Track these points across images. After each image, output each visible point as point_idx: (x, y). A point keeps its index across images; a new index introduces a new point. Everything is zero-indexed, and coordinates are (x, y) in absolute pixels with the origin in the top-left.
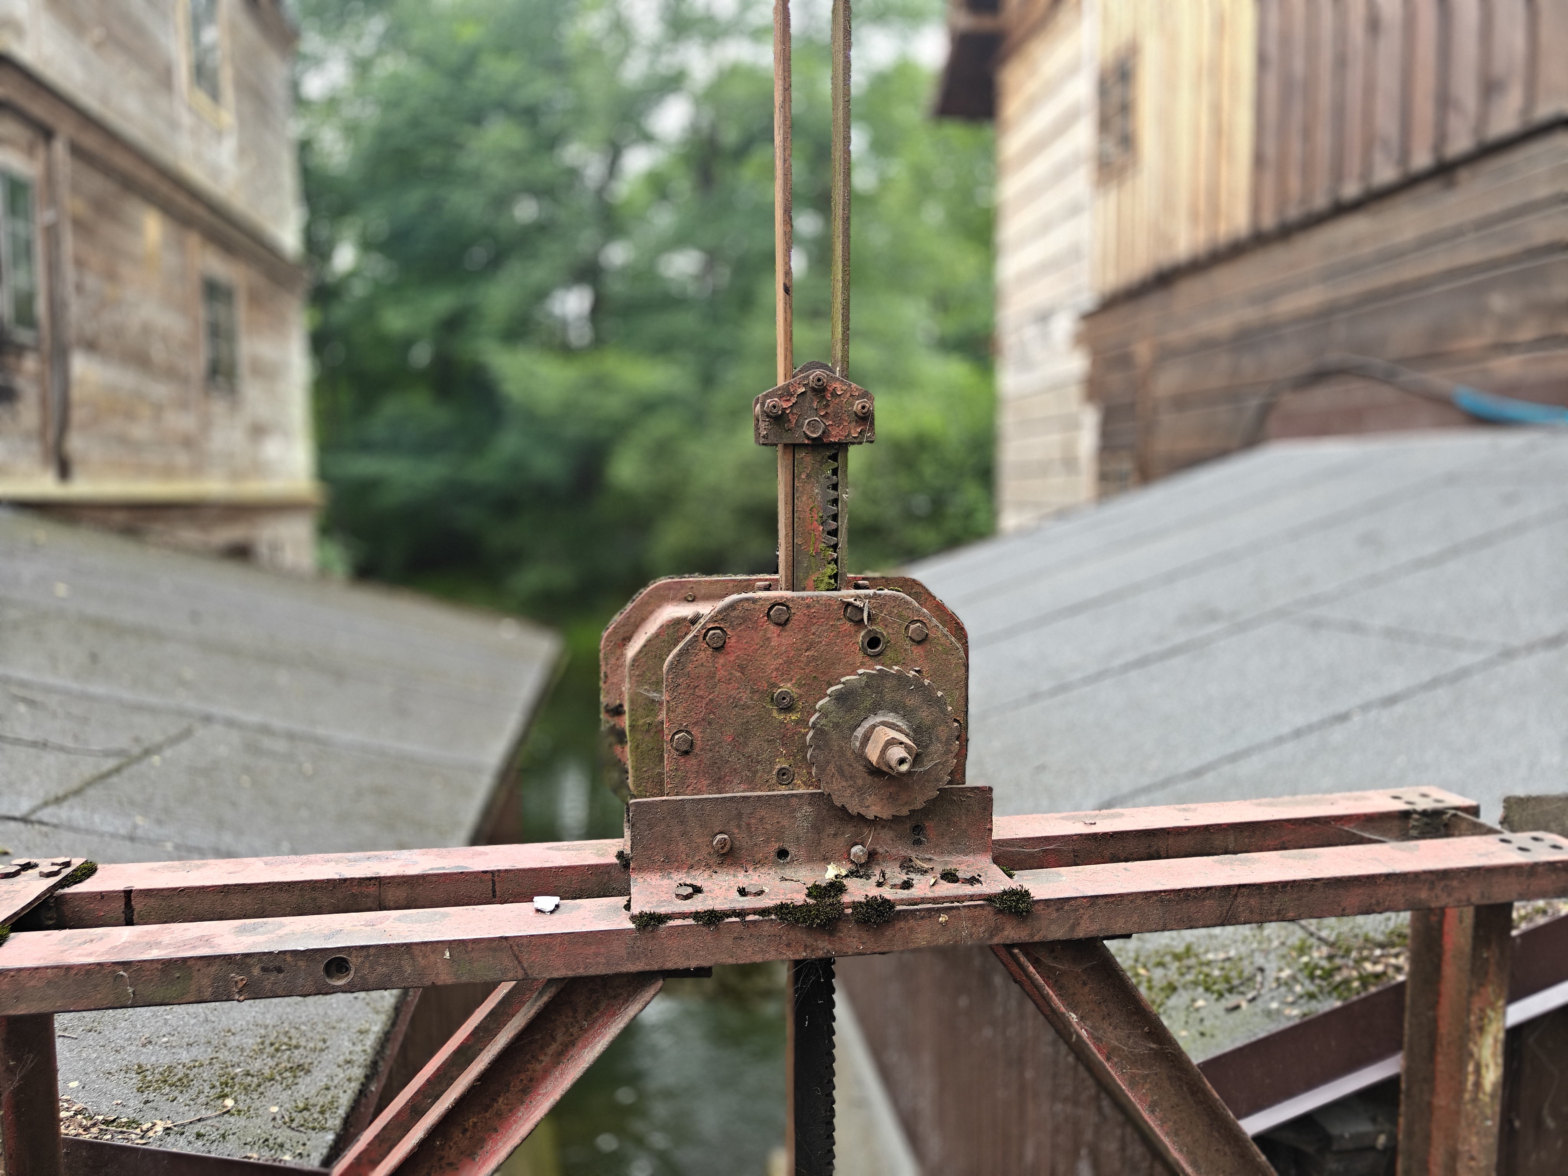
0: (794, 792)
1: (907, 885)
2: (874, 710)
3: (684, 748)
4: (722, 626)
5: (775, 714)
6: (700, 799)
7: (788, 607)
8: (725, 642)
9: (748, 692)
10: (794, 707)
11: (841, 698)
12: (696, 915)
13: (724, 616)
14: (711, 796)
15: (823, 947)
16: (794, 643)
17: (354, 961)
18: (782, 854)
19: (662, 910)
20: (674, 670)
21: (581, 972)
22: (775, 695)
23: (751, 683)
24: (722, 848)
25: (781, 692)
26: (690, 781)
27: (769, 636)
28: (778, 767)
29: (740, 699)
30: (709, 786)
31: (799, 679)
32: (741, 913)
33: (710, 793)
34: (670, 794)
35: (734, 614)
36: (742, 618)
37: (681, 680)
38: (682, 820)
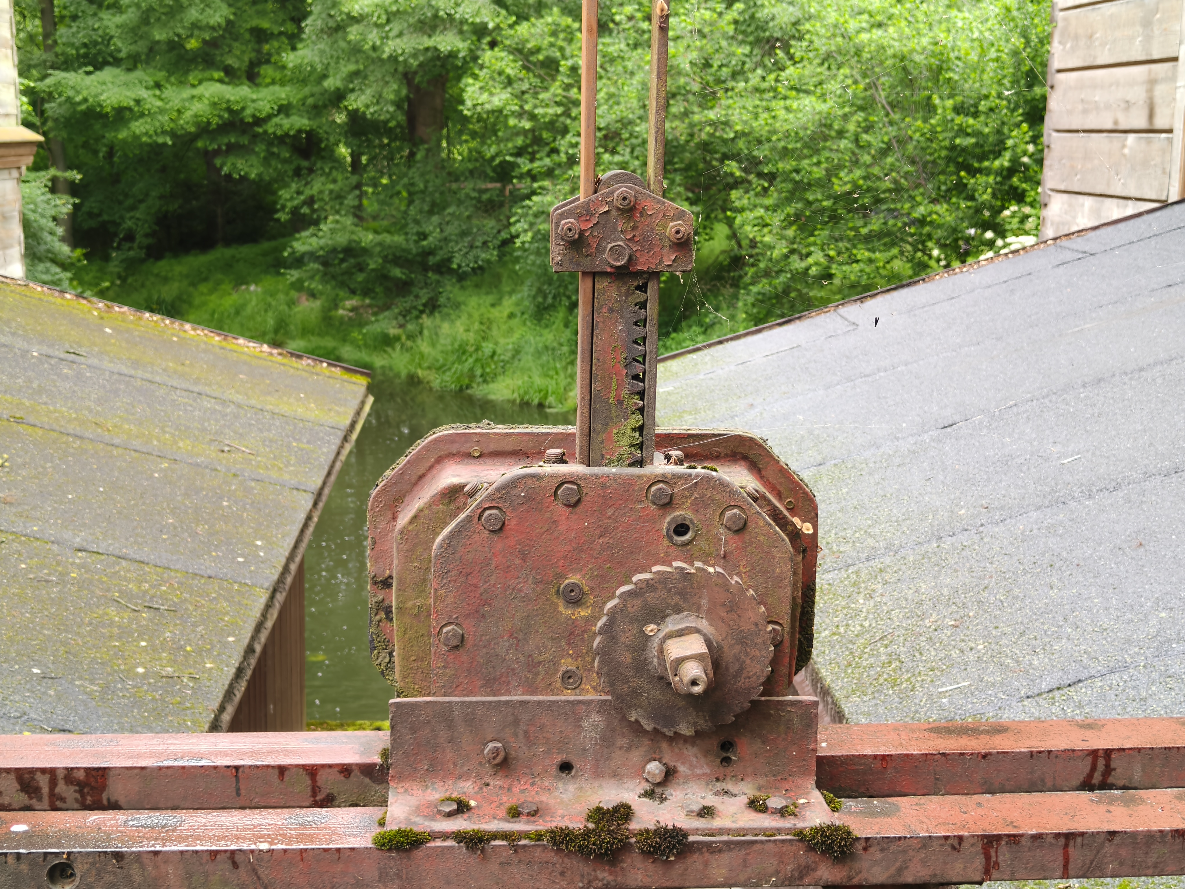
0: (581, 698)
1: (706, 812)
2: (673, 612)
3: (454, 642)
4: (502, 505)
5: (561, 608)
6: (471, 702)
7: (578, 485)
8: (504, 524)
9: (530, 582)
10: (583, 601)
12: (459, 837)
13: (504, 494)
14: (484, 699)
16: (586, 528)
17: (79, 868)
18: (566, 767)
19: (420, 828)
20: (444, 555)
22: (562, 586)
23: (533, 572)
24: (494, 758)
25: (568, 584)
26: (461, 680)
27: (556, 518)
28: (563, 669)
29: (520, 590)
30: (482, 687)
31: (591, 569)
32: (510, 838)
33: (482, 695)
34: (437, 694)
35: (517, 491)
36: (524, 498)
37: (452, 566)
38: (450, 725)
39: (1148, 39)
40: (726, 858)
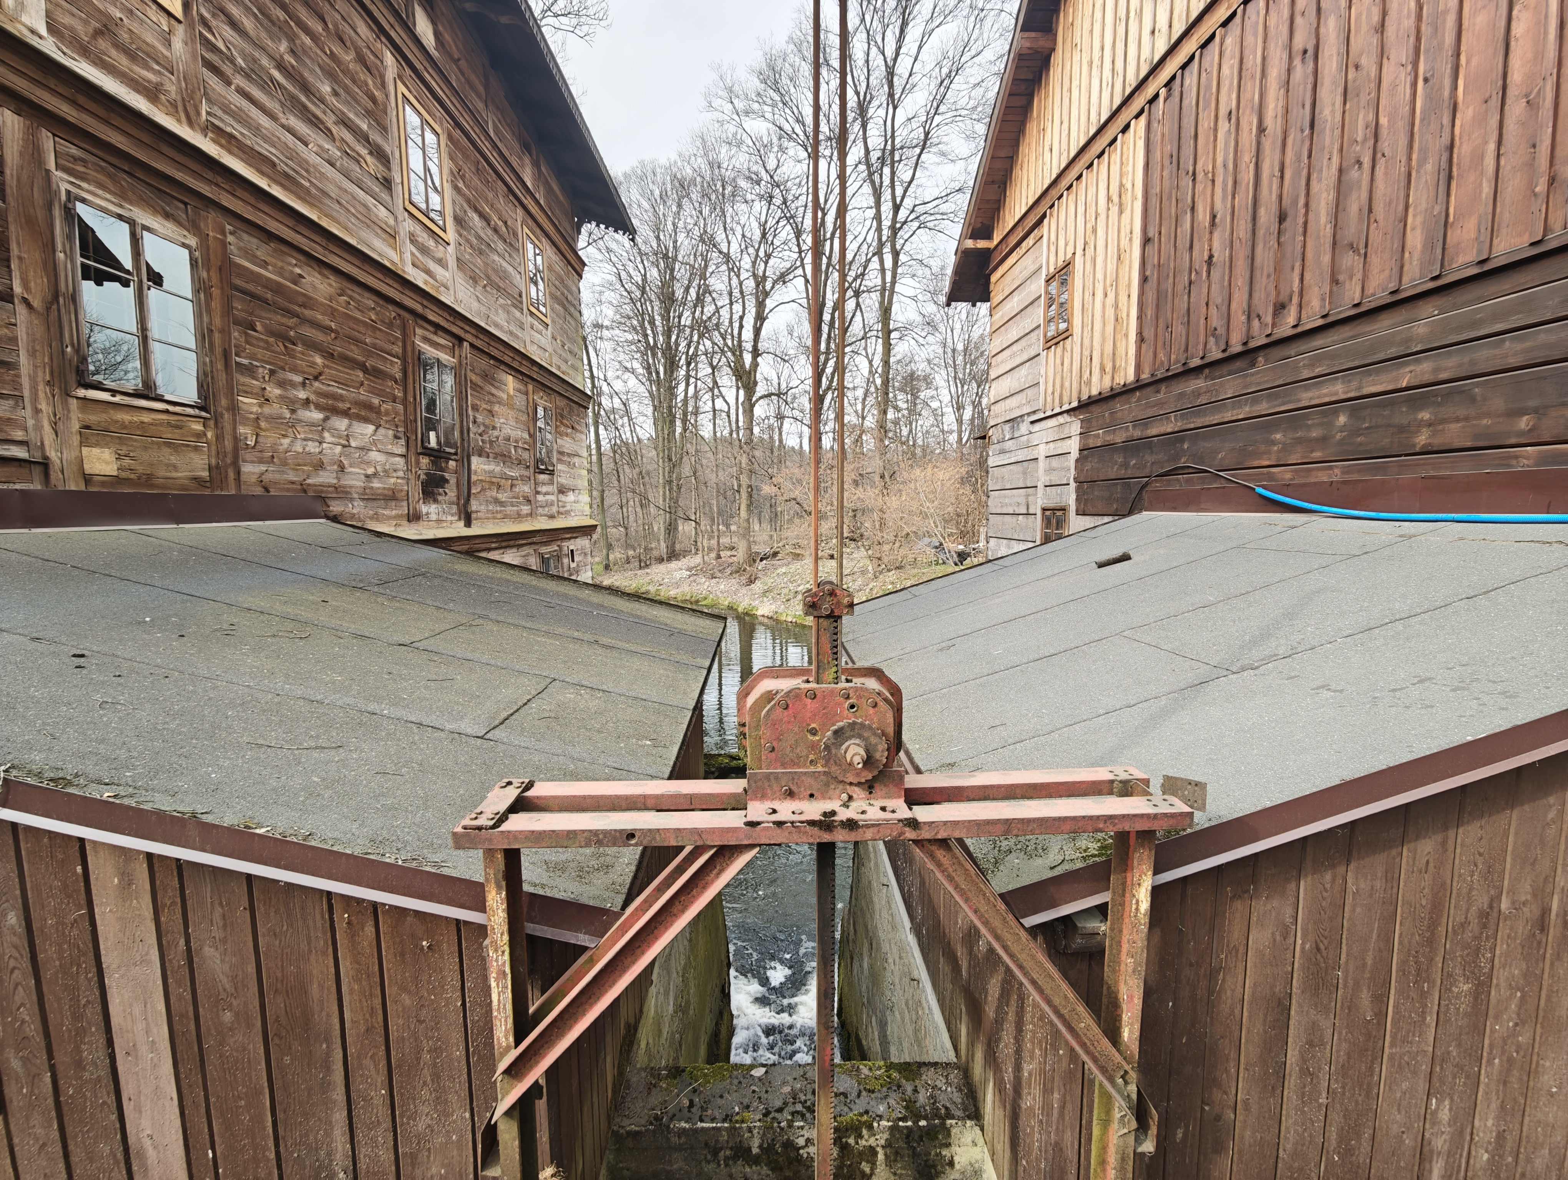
0: (817, 770)
1: (863, 812)
2: (850, 738)
3: (771, 750)
4: (786, 699)
5: (809, 736)
7: (815, 692)
8: (788, 706)
9: (797, 727)
11: (836, 732)
12: (774, 823)
13: (787, 695)
14: (781, 771)
15: (826, 837)
16: (817, 707)
17: (637, 834)
18: (812, 796)
19: (759, 820)
20: (765, 718)
21: (726, 843)
22: (809, 728)
23: (799, 722)
24: (786, 793)
25: (811, 727)
26: (773, 764)
27: (806, 704)
28: (810, 759)
29: (794, 729)
30: (781, 766)
31: (819, 722)
32: (792, 823)
33: (781, 769)
35: (792, 694)
36: (795, 696)
37: (768, 722)
38: (769, 780)
39: (1025, 479)
40: (871, 830)
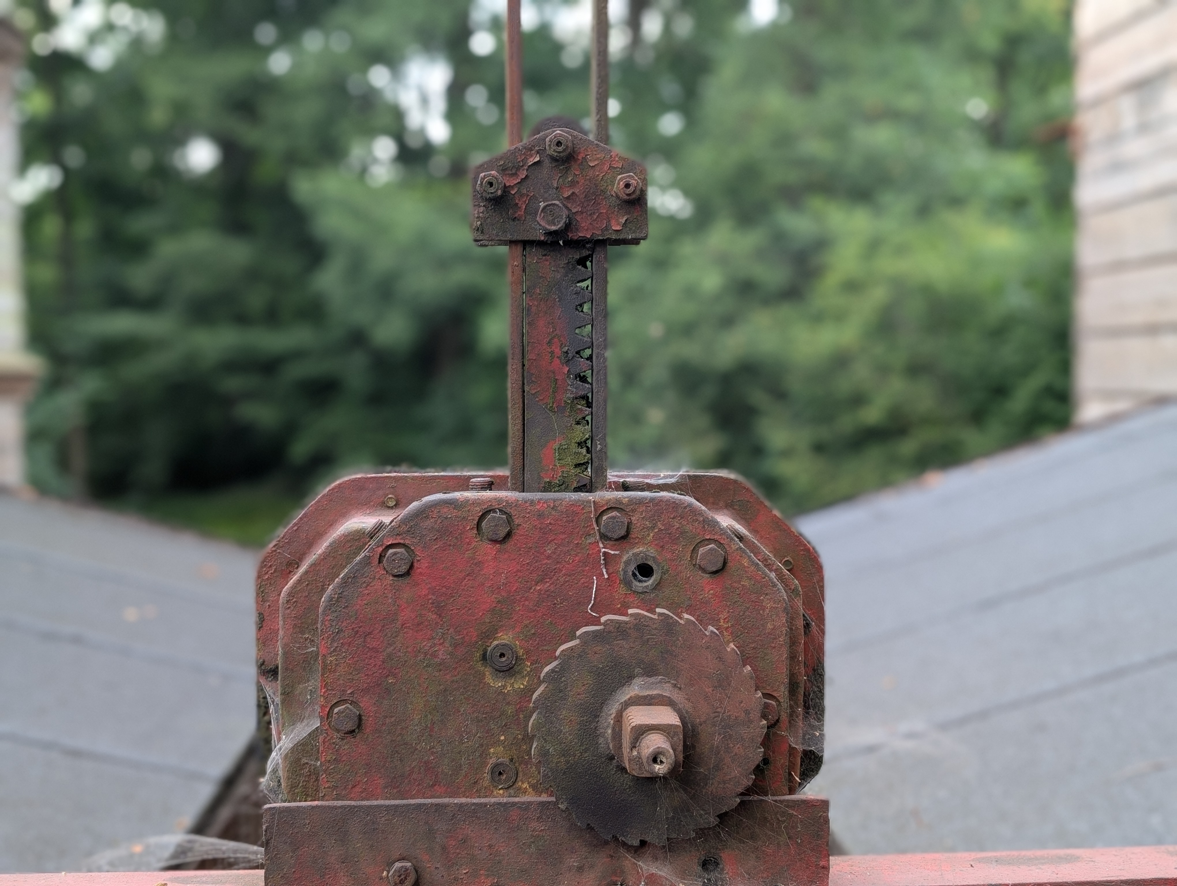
3: (350, 726)
4: (407, 542)
6: (370, 807)
7: (509, 516)
8: (412, 566)
9: (447, 644)
10: (518, 668)
13: (411, 527)
14: (387, 802)
16: (518, 571)
20: (333, 609)
22: (489, 649)
23: (452, 630)
25: (497, 646)
26: (359, 779)
28: (492, 761)
29: (434, 655)
30: (386, 787)
31: (527, 626)
33: (387, 798)
34: (326, 798)
35: (429, 523)
36: (437, 531)
37: (344, 624)
38: (344, 838)
